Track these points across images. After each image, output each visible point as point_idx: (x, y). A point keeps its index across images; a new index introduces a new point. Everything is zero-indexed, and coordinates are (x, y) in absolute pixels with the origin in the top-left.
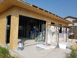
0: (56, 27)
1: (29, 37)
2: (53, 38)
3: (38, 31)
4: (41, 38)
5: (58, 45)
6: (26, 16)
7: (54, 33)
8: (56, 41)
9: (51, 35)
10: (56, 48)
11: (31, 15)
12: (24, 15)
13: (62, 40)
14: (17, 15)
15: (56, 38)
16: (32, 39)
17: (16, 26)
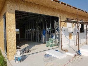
0: (75, 24)
1: (39, 41)
2: (70, 40)
3: (49, 32)
4: (53, 41)
5: (79, 51)
6: (26, 11)
7: (73, 33)
8: (75, 44)
9: (68, 37)
10: (75, 55)
11: (33, 10)
12: (23, 11)
13: (85, 42)
14: (12, 11)
15: (76, 40)
16: (43, 43)
17: (11, 27)
